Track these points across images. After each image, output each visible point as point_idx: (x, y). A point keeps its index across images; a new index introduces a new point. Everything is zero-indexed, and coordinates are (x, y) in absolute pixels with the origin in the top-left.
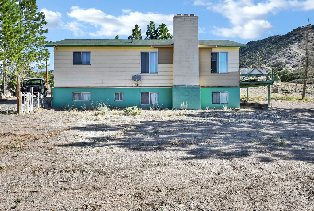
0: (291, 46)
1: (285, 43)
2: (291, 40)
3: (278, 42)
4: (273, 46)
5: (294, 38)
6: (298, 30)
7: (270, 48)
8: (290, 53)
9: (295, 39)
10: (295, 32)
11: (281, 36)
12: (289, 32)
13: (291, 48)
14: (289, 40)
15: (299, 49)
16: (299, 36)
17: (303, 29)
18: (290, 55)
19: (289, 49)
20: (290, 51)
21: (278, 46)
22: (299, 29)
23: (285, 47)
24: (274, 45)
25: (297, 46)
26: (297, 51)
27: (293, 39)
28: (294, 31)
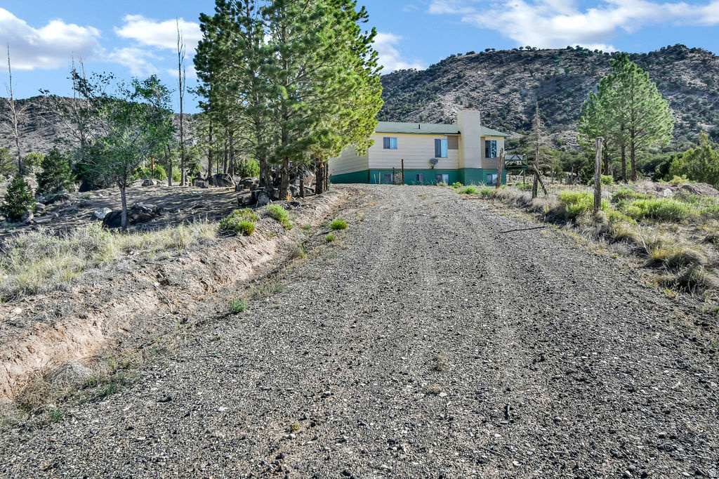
0: (442, 97)
1: (427, 89)
2: (440, 85)
3: (412, 85)
4: (403, 96)
5: (445, 80)
6: (451, 62)
7: (399, 100)
8: (442, 113)
9: (448, 83)
10: (445, 66)
11: (416, 72)
12: (433, 66)
13: (442, 102)
14: (436, 85)
15: (456, 105)
16: (455, 77)
17: (459, 60)
18: (442, 117)
19: (439, 104)
20: (442, 110)
21: (415, 95)
22: (452, 59)
23: (430, 99)
24: (405, 92)
25: (452, 99)
26: (454, 110)
27: (444, 83)
28: (443, 63)
